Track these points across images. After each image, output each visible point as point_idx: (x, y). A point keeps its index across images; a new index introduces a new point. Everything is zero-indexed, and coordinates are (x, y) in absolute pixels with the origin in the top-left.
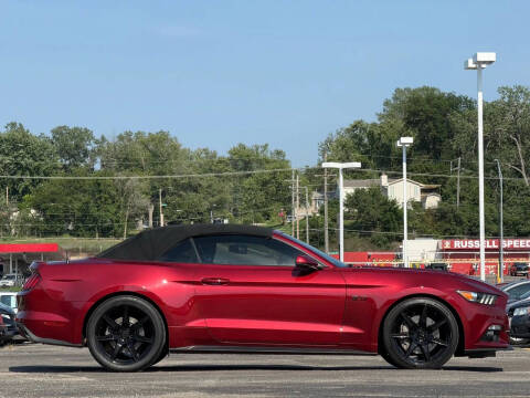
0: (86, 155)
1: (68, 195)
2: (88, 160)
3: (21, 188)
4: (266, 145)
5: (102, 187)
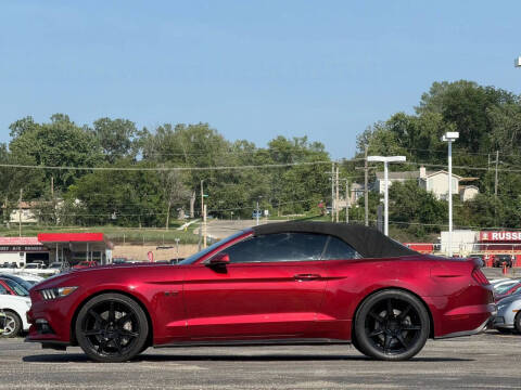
0: (128, 147)
1: (111, 185)
2: (130, 151)
3: (65, 178)
4: (306, 137)
5: (145, 178)
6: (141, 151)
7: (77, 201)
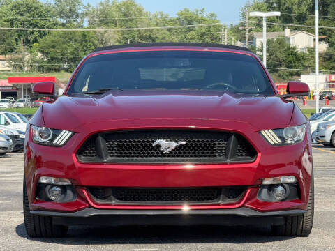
0: (77, 16)
1: (64, 43)
2: (79, 20)
3: (31, 38)
4: (203, 9)
5: (87, 38)
6: (86, 19)
7: (40, 55)
